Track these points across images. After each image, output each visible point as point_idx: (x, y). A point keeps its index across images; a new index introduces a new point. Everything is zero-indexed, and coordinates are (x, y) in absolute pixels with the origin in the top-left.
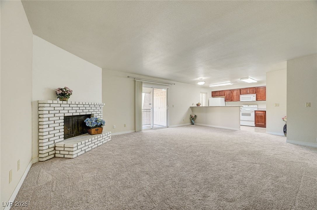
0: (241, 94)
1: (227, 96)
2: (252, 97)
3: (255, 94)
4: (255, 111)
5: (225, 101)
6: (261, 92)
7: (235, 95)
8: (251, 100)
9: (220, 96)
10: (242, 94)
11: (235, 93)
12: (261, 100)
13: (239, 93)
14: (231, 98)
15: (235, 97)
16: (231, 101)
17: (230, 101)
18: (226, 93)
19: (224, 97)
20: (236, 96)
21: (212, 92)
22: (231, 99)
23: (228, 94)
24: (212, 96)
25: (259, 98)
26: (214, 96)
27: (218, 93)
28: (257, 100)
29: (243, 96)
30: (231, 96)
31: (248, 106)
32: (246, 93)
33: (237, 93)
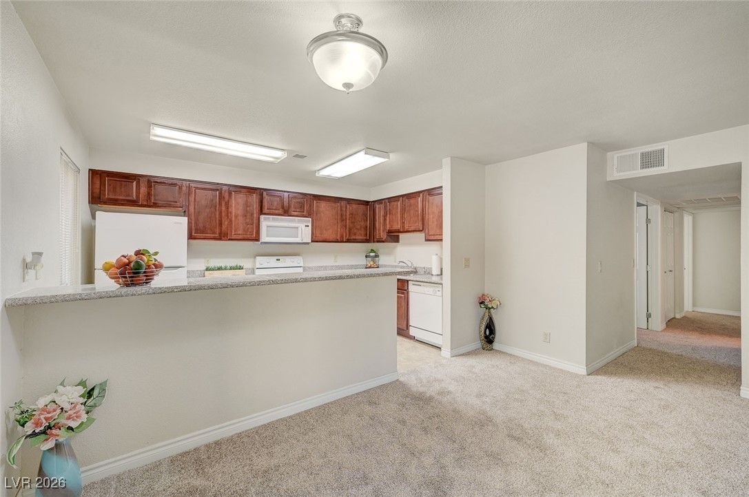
0: (261, 212)
1: (198, 214)
2: (300, 229)
3: (310, 219)
5: (191, 237)
6: (322, 215)
7: (240, 212)
8: (298, 240)
9: (155, 205)
10: (265, 210)
11: (237, 204)
12: (321, 239)
13: (256, 206)
14: (221, 224)
15: (239, 223)
16: (220, 239)
17: (215, 239)
18: (192, 198)
20: (241, 219)
21: (94, 174)
22: (217, 231)
23: (203, 202)
24: (95, 199)
26: (113, 201)
27: (143, 190)
28: (312, 241)
29: (273, 219)
30: (220, 213)
31: (277, 260)
32: (281, 211)
33: (247, 205)
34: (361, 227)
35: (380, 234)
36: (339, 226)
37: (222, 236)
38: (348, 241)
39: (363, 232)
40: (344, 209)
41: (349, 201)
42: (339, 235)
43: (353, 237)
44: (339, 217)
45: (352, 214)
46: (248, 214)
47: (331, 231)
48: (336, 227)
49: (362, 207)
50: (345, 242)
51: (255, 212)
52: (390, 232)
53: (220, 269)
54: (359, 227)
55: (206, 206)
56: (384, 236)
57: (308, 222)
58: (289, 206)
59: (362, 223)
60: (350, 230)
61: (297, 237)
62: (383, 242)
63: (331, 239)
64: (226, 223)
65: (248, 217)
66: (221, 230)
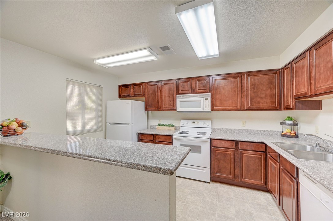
0: (178, 93)
1: (149, 97)
2: (203, 101)
3: (210, 94)
4: (211, 140)
5: (146, 109)
6: (222, 89)
7: (167, 95)
8: (200, 109)
9: (135, 96)
10: (180, 92)
11: (166, 91)
12: (221, 108)
13: (175, 90)
14: (158, 102)
15: (166, 101)
16: (158, 110)
17: (156, 110)
18: (146, 91)
19: (144, 99)
20: (167, 98)
23: (151, 92)
24: (120, 96)
25: (218, 105)
26: (124, 96)
27: (132, 90)
28: (213, 109)
29: (183, 97)
30: (158, 96)
31: (193, 122)
32: (190, 91)
33: (170, 90)
34: (266, 95)
35: (288, 100)
36: (239, 97)
37: (159, 109)
38: (249, 109)
39: (268, 100)
40: (244, 81)
41: (250, 74)
42: (239, 105)
43: (255, 105)
44: (239, 89)
45: (254, 85)
46: (171, 95)
47: (230, 102)
48: (236, 98)
49: (267, 77)
50: (246, 110)
51: (174, 94)
52: (297, 98)
53: (163, 125)
54: (263, 96)
55: (152, 94)
56: (292, 103)
57: (208, 96)
58: (196, 87)
59: (268, 92)
60: (251, 99)
61: (200, 108)
62: (292, 109)
63: (230, 108)
64: (161, 101)
65: (171, 97)
66: (158, 105)
